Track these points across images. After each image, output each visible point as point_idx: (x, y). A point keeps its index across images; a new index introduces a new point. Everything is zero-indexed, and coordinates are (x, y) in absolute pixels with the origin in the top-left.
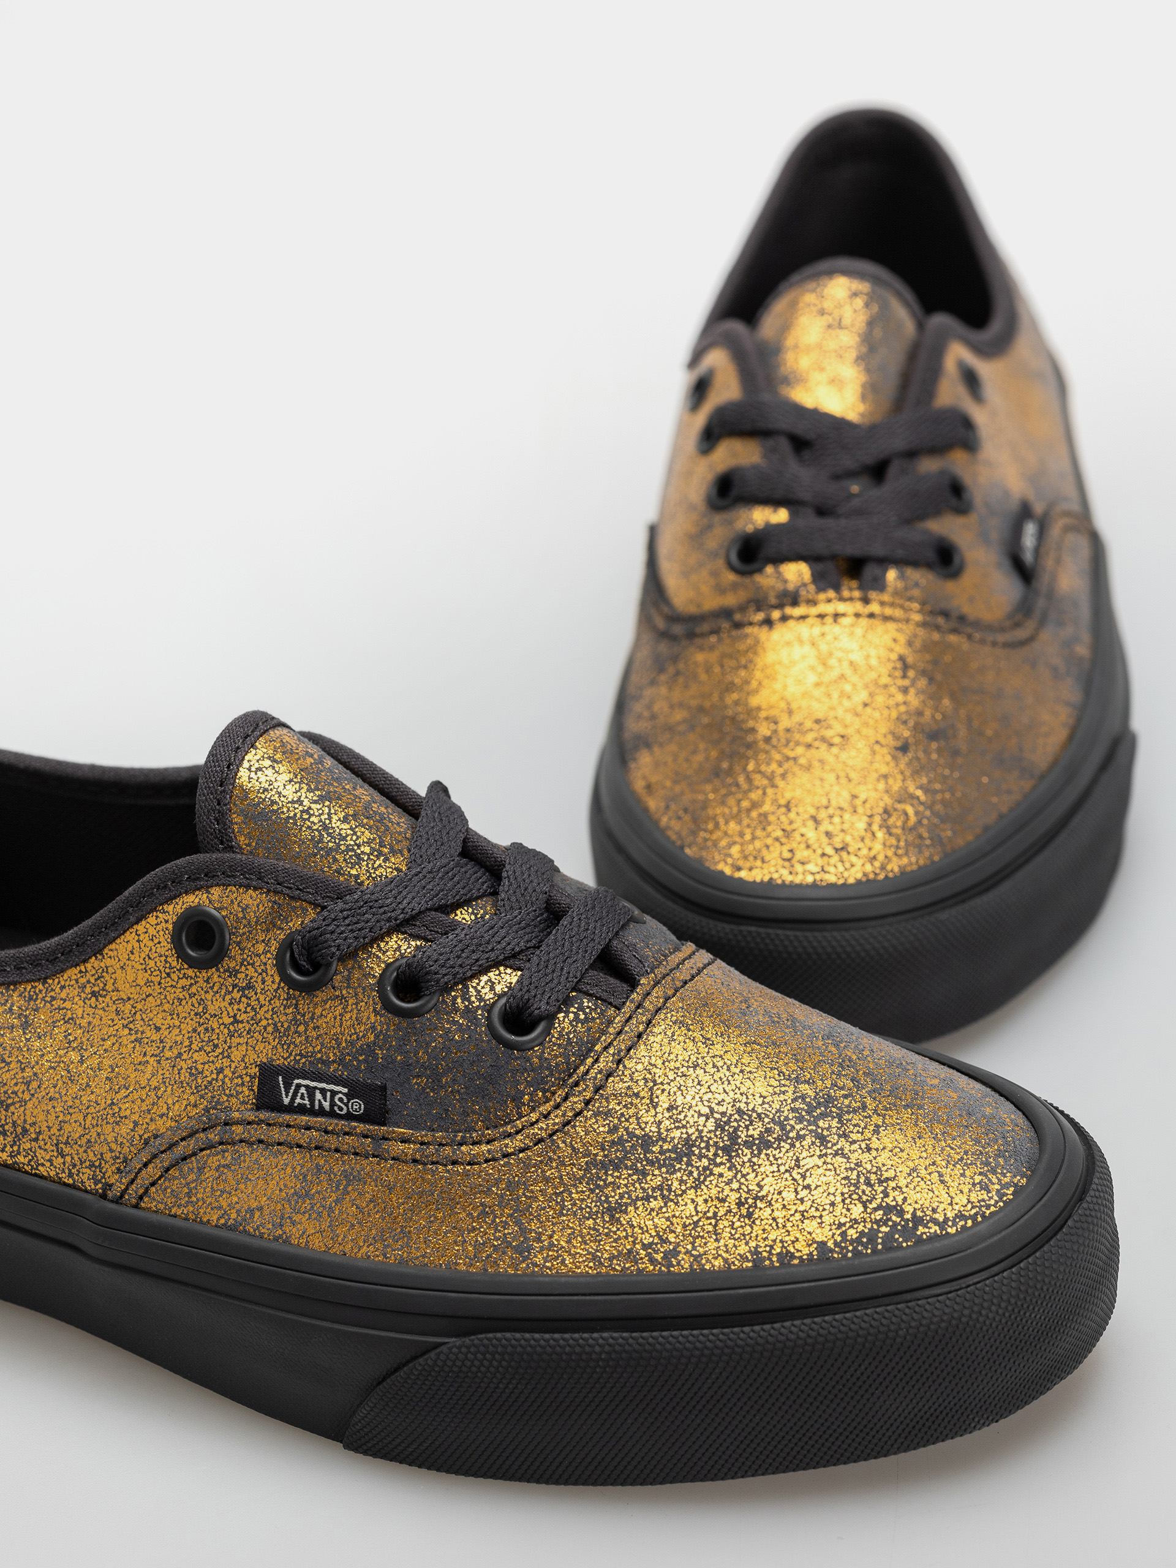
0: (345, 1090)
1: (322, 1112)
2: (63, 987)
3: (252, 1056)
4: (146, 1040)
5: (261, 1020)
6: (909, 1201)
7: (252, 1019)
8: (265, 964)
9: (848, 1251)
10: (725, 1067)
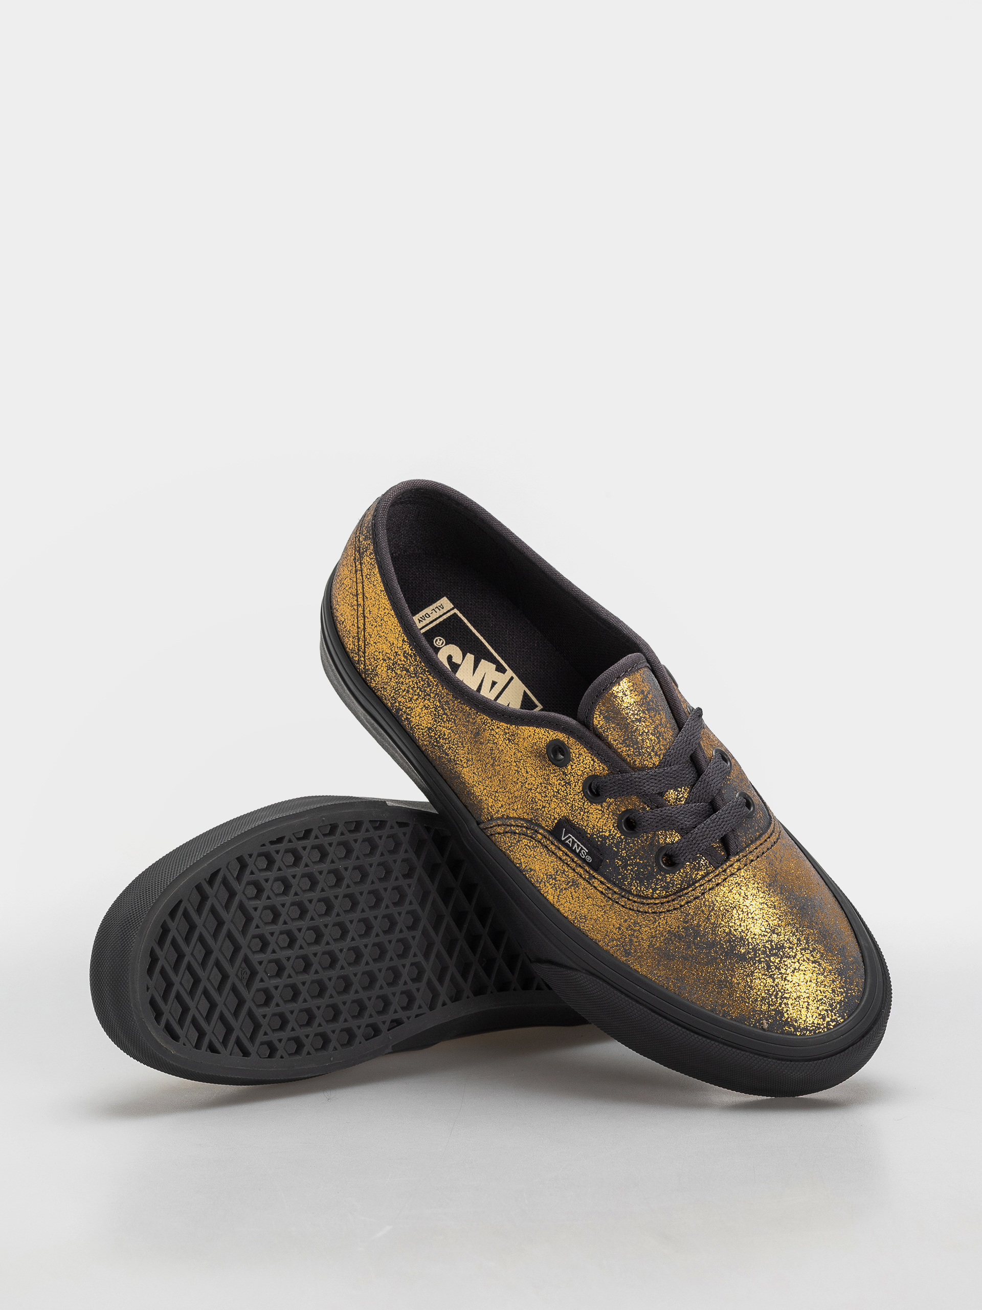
0: (587, 851)
1: (574, 852)
2: (498, 728)
3: (558, 810)
4: (521, 774)
5: (568, 799)
6: (788, 1012)
7: (565, 796)
8: (579, 780)
9: (752, 1024)
10: (746, 913)
